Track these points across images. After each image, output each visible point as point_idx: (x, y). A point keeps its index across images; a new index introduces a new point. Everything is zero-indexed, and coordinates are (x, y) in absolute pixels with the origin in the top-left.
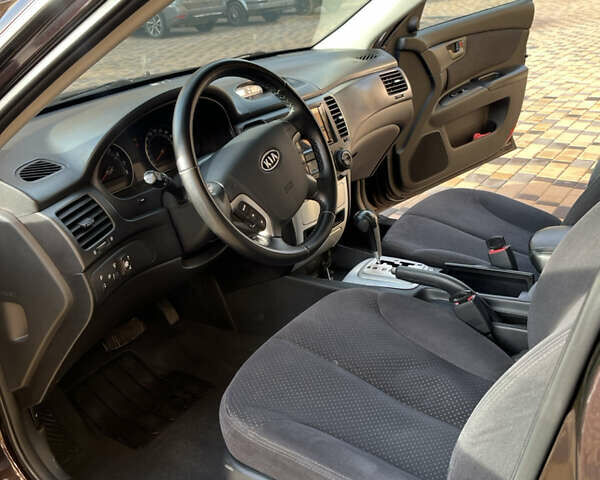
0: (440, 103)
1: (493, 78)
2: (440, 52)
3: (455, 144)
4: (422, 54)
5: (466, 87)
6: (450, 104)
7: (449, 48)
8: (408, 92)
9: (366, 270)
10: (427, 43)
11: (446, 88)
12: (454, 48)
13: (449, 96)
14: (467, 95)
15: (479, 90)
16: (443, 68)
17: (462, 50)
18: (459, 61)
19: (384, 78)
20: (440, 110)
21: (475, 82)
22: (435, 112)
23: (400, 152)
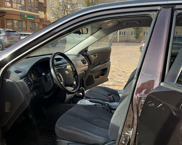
0: (92, 68)
1: (103, 63)
2: (92, 56)
3: (96, 78)
4: (89, 57)
5: (98, 65)
6: (95, 68)
7: (94, 56)
8: (87, 64)
9: (82, 101)
10: (89, 54)
11: (94, 65)
12: (95, 56)
13: (94, 66)
14: (98, 67)
15: (100, 66)
16: (93, 60)
17: (97, 57)
18: (96, 59)
19: (82, 60)
20: (93, 69)
21: (99, 64)
22: (91, 70)
23: (83, 79)
